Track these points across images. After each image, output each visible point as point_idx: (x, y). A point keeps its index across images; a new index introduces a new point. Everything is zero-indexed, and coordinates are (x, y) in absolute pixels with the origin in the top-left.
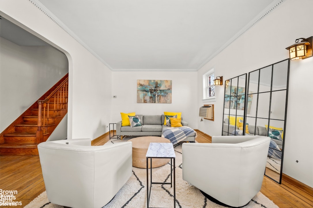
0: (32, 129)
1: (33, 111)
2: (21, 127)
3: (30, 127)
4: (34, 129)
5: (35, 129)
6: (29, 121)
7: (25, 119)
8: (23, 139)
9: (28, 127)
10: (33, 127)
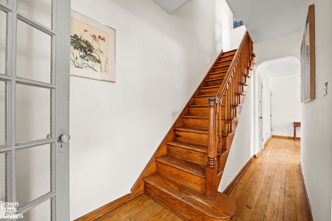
0: (191, 154)
1: (184, 119)
2: (175, 148)
3: (187, 151)
4: (193, 155)
5: (196, 155)
6: (182, 137)
7: (178, 133)
8: (180, 175)
9: (184, 150)
10: (192, 152)
